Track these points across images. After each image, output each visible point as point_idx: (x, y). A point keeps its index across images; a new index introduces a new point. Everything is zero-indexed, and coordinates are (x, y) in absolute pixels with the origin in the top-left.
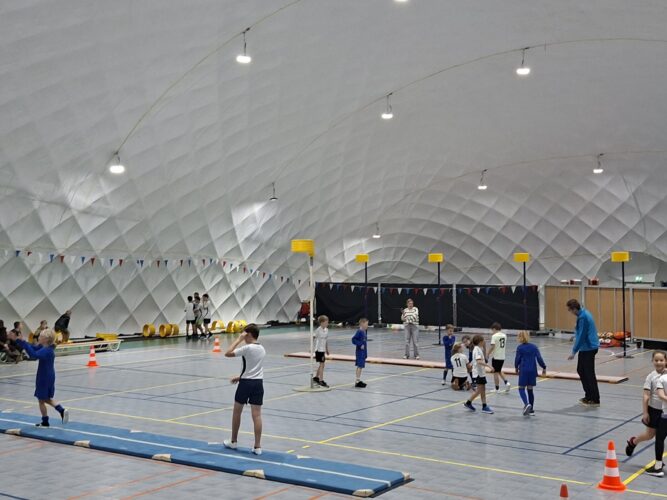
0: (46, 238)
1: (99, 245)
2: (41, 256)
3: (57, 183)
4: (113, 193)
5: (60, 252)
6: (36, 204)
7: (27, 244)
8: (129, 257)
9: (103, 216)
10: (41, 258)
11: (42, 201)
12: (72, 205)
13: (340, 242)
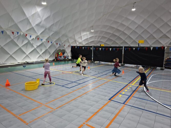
13: (80, 32)
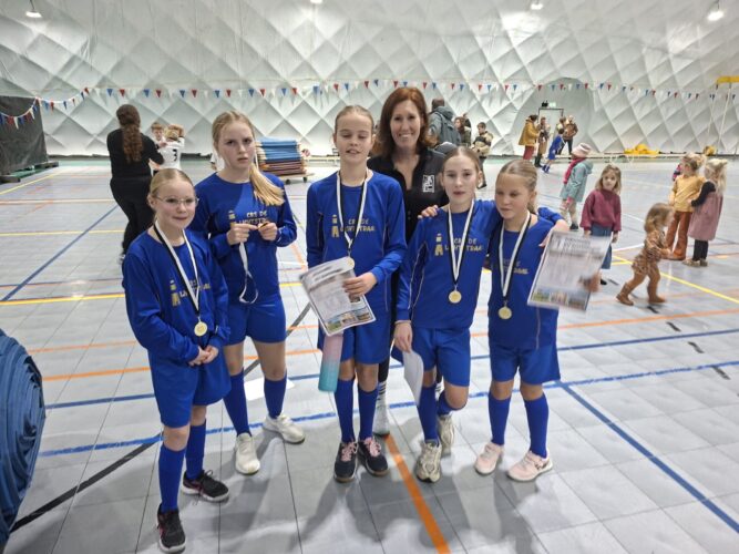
0: (646, 78)
1: (682, 83)
2: (640, 91)
3: (663, 31)
4: (704, 38)
5: (654, 88)
6: (644, 50)
7: (632, 82)
8: (704, 92)
9: (691, 58)
10: (640, 92)
11: (649, 47)
12: (671, 50)
